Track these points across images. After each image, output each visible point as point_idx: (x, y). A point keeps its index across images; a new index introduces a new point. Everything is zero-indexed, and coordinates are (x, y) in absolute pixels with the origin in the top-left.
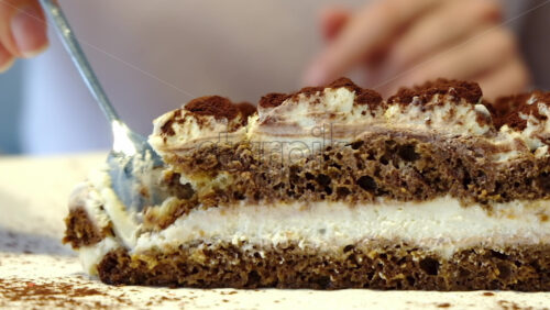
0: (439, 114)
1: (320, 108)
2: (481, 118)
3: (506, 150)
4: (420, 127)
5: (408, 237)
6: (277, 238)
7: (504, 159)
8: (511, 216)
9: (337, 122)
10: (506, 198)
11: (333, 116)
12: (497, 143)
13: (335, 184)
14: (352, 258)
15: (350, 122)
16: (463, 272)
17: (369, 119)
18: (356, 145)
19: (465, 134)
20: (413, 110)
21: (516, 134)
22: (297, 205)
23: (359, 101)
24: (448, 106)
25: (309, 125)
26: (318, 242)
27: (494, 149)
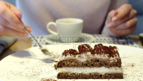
0: (102, 56)
1: (86, 55)
2: (108, 56)
3: (111, 60)
4: (100, 57)
5: (98, 72)
6: (80, 72)
7: (111, 62)
8: (112, 69)
9: (89, 57)
10: (111, 67)
11: (88, 56)
12: (110, 59)
13: (88, 65)
14: (90, 75)
15: (90, 57)
16: (105, 77)
17: (93, 56)
18: (91, 60)
19: (106, 58)
20: (99, 55)
21: (113, 58)
22: (83, 68)
23: (92, 54)
24: (104, 55)
25: (85, 57)
26: (86, 73)
27: (110, 60)
